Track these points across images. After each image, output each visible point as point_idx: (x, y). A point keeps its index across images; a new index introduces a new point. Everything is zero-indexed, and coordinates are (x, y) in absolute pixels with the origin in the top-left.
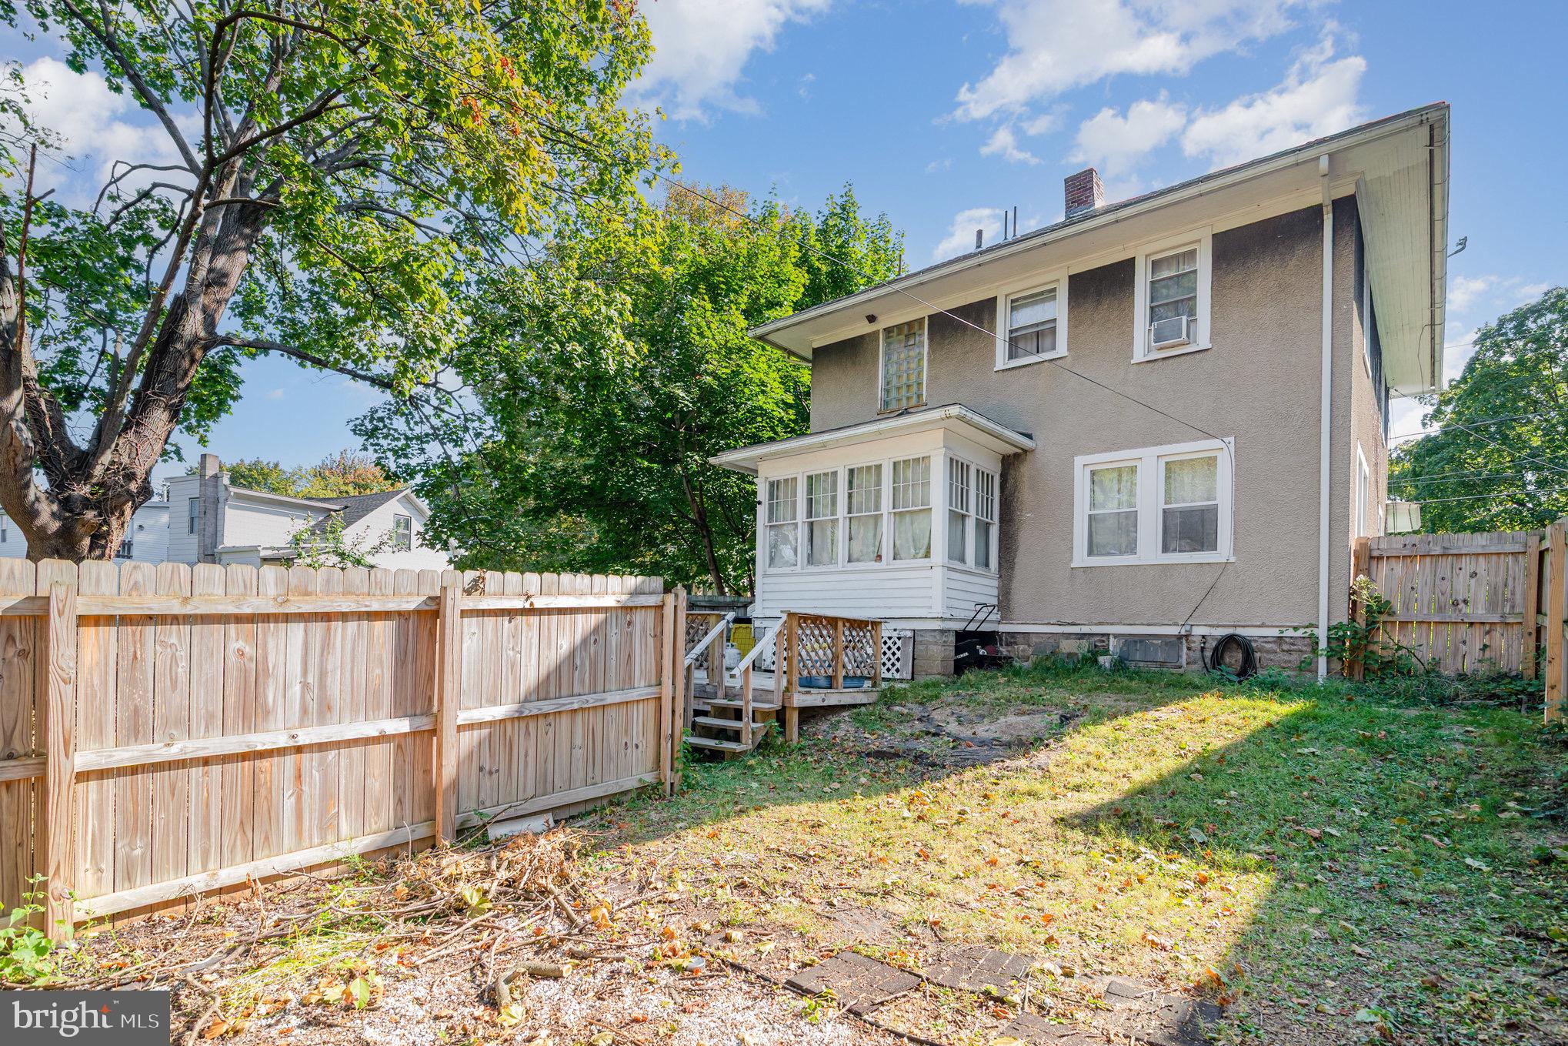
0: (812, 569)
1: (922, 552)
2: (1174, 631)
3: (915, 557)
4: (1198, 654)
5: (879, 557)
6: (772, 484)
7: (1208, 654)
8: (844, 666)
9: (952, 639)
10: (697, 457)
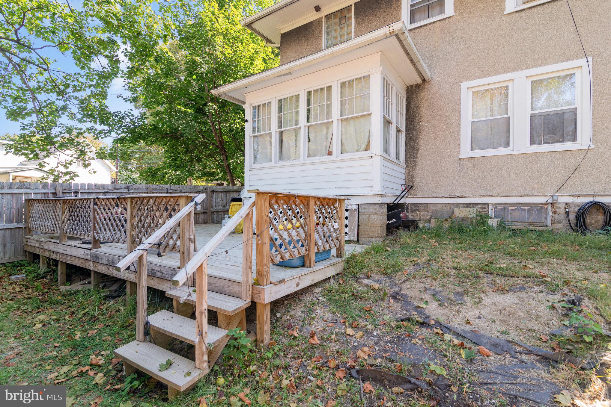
0: (282, 163)
1: (364, 146)
2: (543, 200)
3: (357, 151)
4: (563, 216)
5: (330, 153)
6: (254, 108)
7: (572, 216)
8: (316, 244)
9: (385, 210)
10: (215, 106)
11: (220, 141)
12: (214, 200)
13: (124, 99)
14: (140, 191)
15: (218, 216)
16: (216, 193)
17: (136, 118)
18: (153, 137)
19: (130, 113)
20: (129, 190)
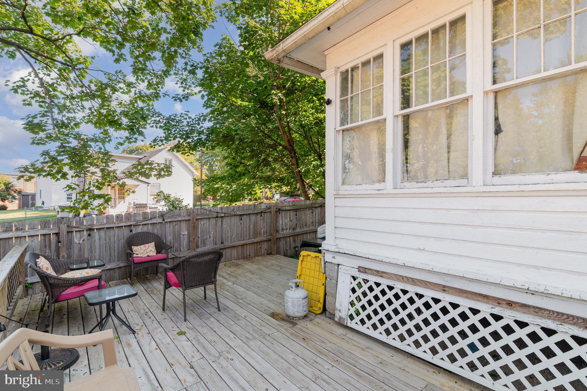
6: (344, 73)
10: (280, 94)
11: (289, 141)
12: (281, 222)
13: (173, 97)
14: (180, 219)
15: (286, 242)
16: (283, 212)
17: (193, 120)
18: (214, 142)
19: (187, 115)
20: (164, 220)
